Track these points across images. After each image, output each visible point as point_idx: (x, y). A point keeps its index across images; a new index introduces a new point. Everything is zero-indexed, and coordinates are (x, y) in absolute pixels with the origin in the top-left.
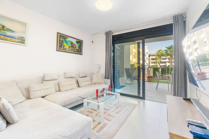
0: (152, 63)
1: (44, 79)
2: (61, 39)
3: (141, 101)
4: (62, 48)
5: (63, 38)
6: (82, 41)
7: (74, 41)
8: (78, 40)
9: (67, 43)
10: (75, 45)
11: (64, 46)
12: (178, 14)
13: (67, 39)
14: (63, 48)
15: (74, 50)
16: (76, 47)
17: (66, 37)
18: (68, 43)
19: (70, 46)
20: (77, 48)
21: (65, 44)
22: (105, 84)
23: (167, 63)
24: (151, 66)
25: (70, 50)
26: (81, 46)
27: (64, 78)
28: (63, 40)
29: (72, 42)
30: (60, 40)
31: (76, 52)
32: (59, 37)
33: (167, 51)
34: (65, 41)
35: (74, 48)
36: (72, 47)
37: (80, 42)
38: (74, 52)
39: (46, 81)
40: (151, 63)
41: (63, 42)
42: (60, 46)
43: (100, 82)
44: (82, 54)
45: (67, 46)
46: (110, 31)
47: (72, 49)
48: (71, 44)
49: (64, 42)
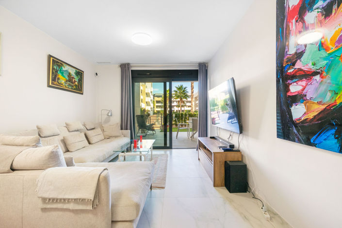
0: (157, 106)
1: (41, 135)
2: (55, 67)
3: (168, 152)
4: (55, 83)
5: (57, 65)
6: (83, 72)
7: (73, 72)
8: (78, 70)
9: (62, 74)
10: (73, 78)
11: (59, 79)
12: (202, 62)
13: (63, 68)
14: (58, 82)
15: (73, 86)
16: (75, 81)
17: (61, 64)
18: (64, 75)
19: (68, 79)
20: (76, 83)
21: (60, 76)
22: (124, 136)
23: (175, 107)
24: (155, 111)
25: (67, 86)
26: (81, 80)
27: (68, 132)
28: (58, 68)
29: (69, 74)
30: (53, 69)
31: (74, 89)
32: (53, 63)
33: (176, 92)
34: (60, 70)
35: (73, 83)
36: (70, 82)
37: (80, 73)
38: (72, 89)
39: (45, 137)
40: (155, 107)
41: (57, 71)
42: (54, 80)
43: (116, 135)
44: (82, 94)
45: (63, 80)
46: (128, 64)
47: (69, 85)
48: (68, 76)
49: (59, 72)
